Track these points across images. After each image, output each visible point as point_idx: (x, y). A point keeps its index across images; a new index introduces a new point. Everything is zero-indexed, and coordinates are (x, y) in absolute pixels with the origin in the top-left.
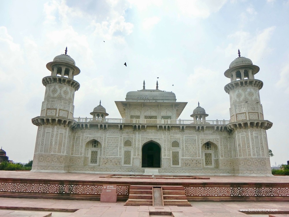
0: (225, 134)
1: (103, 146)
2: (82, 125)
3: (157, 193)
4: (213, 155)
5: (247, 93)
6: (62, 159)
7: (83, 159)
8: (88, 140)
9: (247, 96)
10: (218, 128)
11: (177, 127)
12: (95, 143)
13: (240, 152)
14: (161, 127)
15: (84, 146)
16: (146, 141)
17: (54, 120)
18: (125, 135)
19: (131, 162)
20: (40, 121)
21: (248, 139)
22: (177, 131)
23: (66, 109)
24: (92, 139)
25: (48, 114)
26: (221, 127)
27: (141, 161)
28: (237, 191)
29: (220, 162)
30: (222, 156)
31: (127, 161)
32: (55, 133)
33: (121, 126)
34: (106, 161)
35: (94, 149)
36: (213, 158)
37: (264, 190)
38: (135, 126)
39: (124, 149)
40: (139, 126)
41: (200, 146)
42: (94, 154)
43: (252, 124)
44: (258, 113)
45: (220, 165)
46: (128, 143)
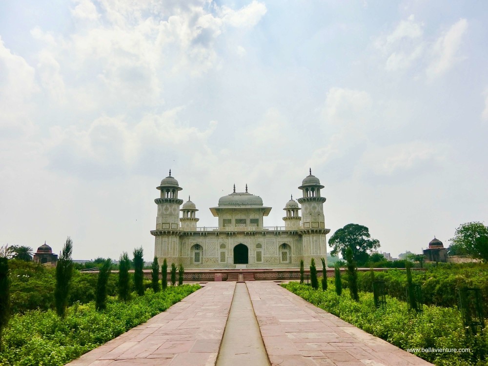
0: (297, 238)
1: (204, 249)
2: (188, 233)
3: (241, 276)
4: (288, 253)
5: (311, 207)
6: (176, 260)
7: (189, 259)
8: (193, 244)
9: (312, 210)
10: (291, 233)
11: (260, 233)
12: (197, 246)
13: (305, 251)
14: (247, 233)
15: (190, 249)
16: (237, 244)
17: (169, 232)
18: (221, 240)
19: (226, 260)
20: (158, 233)
21: (310, 241)
22: (260, 236)
23: (176, 222)
24: (195, 243)
25: (163, 228)
26: (294, 233)
27: (233, 259)
28: (281, 275)
29: (292, 258)
30: (294, 254)
31: (223, 259)
32: (170, 241)
33: (217, 233)
34: (207, 260)
35: (197, 251)
36: (288, 256)
37: (293, 274)
38: (228, 233)
39: (220, 251)
40: (231, 233)
41: (278, 247)
42: (197, 255)
43: (312, 231)
44: (318, 222)
45: (292, 261)
46: (223, 246)
